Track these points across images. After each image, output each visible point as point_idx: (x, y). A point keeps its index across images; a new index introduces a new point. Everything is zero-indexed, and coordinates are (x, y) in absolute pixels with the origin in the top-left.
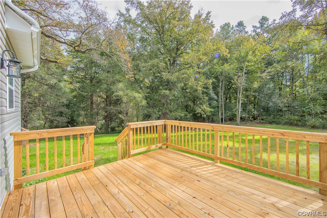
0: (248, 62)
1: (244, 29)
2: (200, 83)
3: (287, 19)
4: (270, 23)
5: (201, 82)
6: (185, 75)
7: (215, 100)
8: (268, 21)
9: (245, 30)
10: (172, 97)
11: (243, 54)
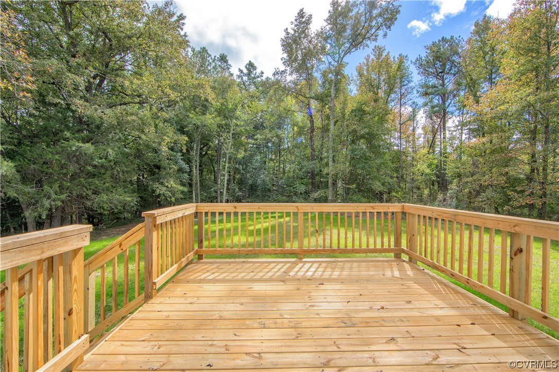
0: (237, 119)
1: (229, 68)
2: (166, 138)
3: (278, 77)
4: (257, 74)
5: (168, 137)
6: (134, 118)
7: (186, 172)
8: (255, 70)
9: (230, 70)
10: (100, 161)
11: (230, 106)
